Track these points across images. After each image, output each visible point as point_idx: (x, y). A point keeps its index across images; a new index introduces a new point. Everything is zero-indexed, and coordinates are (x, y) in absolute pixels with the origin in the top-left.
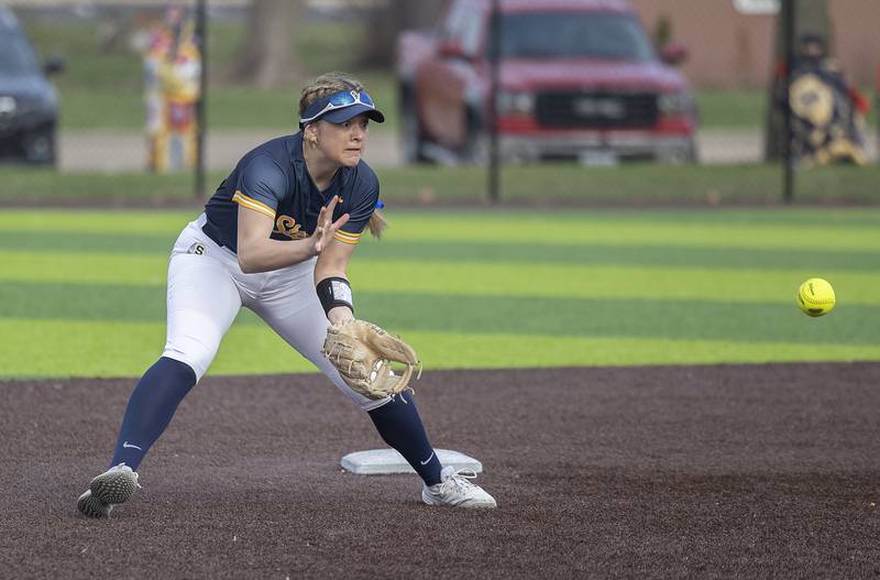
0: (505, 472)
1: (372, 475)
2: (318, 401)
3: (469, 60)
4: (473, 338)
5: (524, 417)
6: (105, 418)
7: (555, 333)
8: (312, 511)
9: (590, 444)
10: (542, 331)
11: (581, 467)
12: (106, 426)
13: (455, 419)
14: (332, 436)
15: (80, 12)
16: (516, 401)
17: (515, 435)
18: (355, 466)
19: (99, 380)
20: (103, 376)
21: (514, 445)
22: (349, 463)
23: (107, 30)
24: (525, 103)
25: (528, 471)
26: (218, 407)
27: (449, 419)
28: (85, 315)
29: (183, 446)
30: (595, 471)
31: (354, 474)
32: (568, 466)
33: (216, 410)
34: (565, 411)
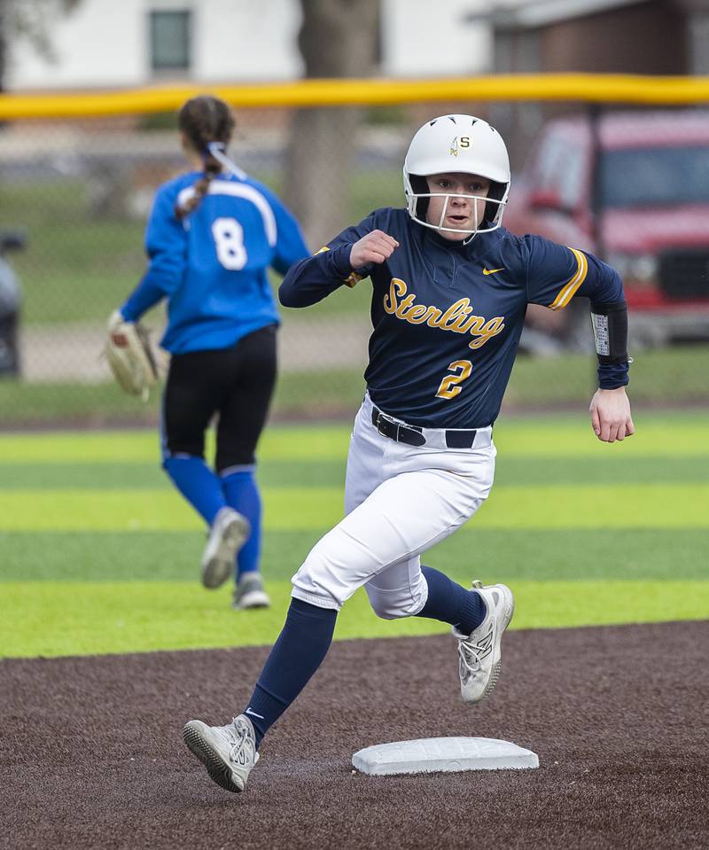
0: (571, 765)
1: (390, 776)
2: (333, 679)
3: (569, 213)
4: (551, 587)
5: (606, 690)
6: (43, 712)
7: (661, 577)
8: (306, 827)
9: (689, 724)
10: (643, 575)
11: (674, 756)
12: (42, 724)
13: (512, 696)
14: (343, 726)
15: (62, 167)
16: (598, 670)
17: (590, 717)
18: (369, 766)
19: (42, 660)
20: (47, 655)
21: (587, 729)
22: (361, 760)
23: (96, 190)
24: (646, 269)
25: (601, 763)
26: (197, 691)
27: (505, 698)
28: (35, 574)
29: (142, 746)
30: (692, 760)
31: (368, 776)
32: (657, 754)
33: (194, 696)
34: (660, 681)
